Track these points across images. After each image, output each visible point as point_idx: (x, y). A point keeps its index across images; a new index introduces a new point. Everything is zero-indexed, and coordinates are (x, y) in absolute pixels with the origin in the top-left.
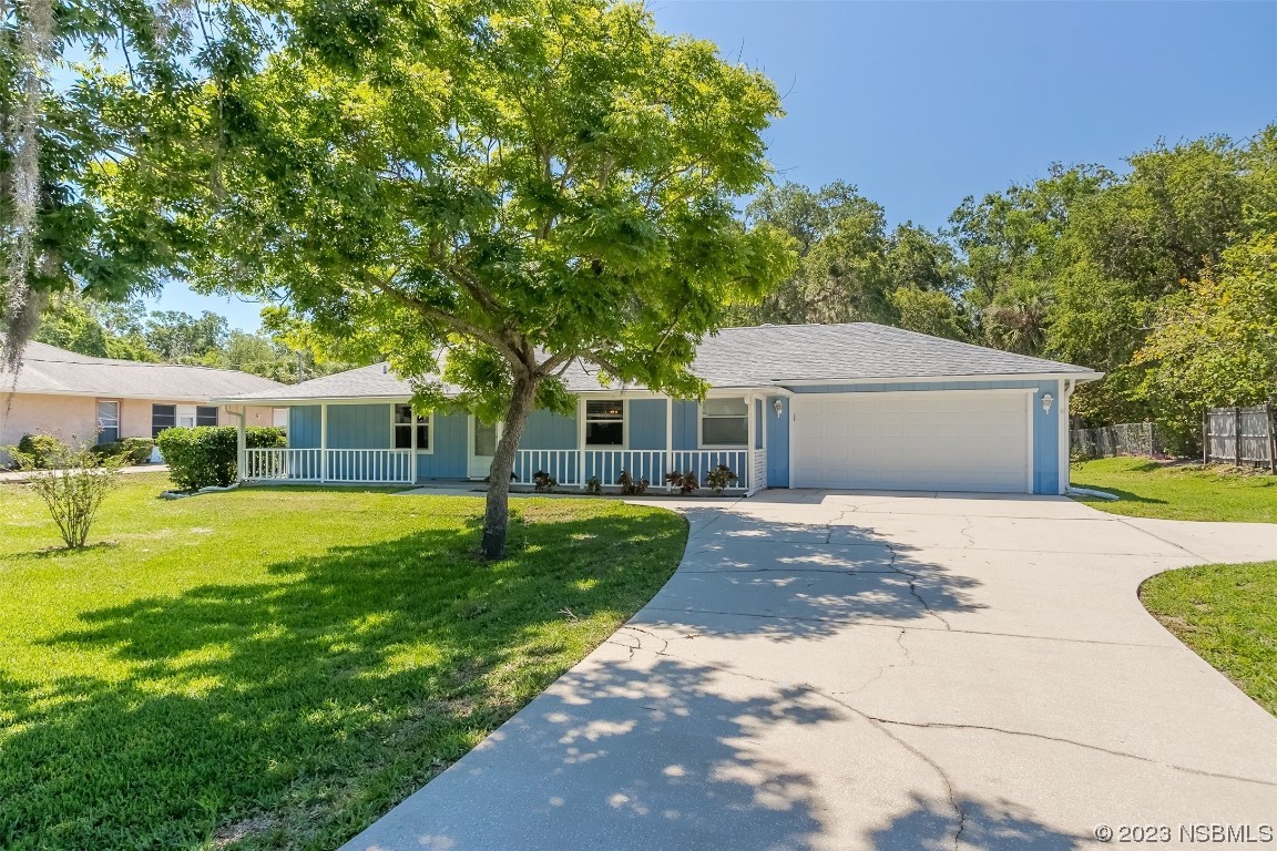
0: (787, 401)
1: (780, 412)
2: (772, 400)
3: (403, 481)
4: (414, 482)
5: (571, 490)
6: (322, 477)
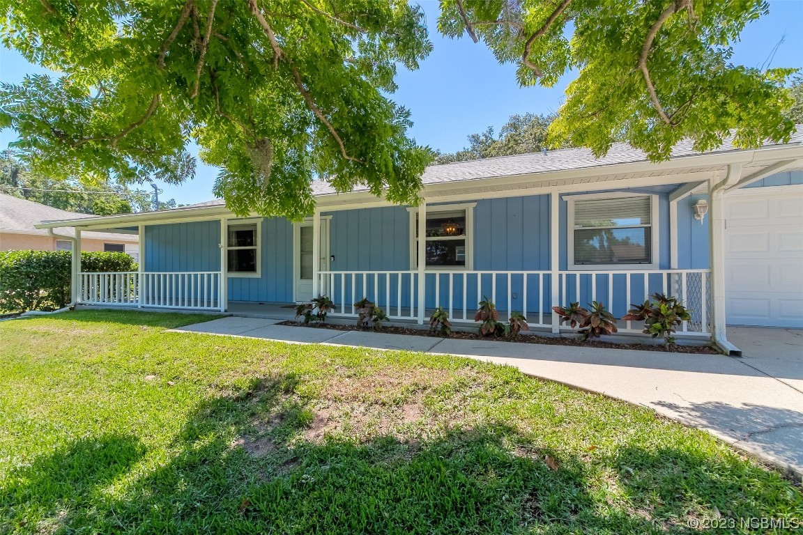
3: (212, 308)
4: (223, 310)
5: (405, 325)
6: (139, 301)
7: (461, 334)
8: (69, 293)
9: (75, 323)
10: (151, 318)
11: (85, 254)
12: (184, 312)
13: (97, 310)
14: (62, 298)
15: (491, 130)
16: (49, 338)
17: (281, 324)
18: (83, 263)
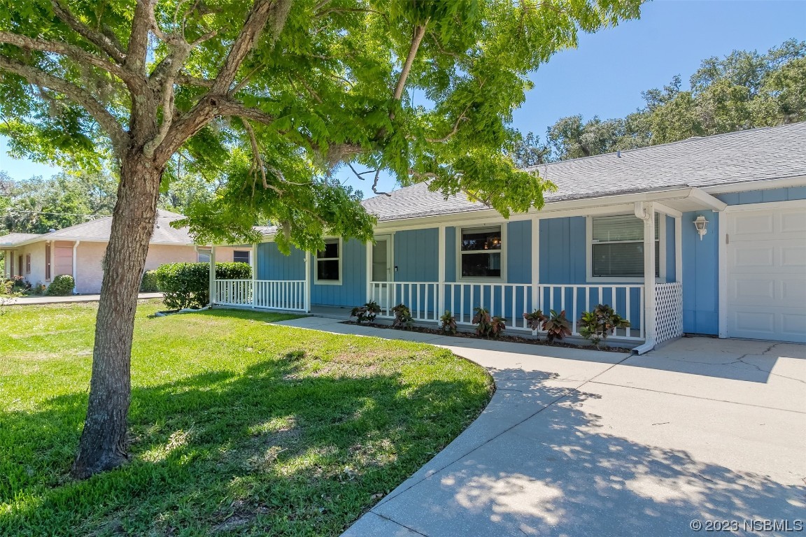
0: (714, 217)
1: (703, 232)
2: (691, 217)
3: (300, 309)
4: (307, 311)
5: (430, 327)
6: (253, 304)
7: (466, 334)
8: (208, 296)
9: (212, 317)
10: (259, 315)
11: (219, 265)
12: (282, 312)
13: (226, 310)
14: (203, 300)
15: (677, 81)
16: (197, 326)
17: (343, 323)
18: (217, 272)
